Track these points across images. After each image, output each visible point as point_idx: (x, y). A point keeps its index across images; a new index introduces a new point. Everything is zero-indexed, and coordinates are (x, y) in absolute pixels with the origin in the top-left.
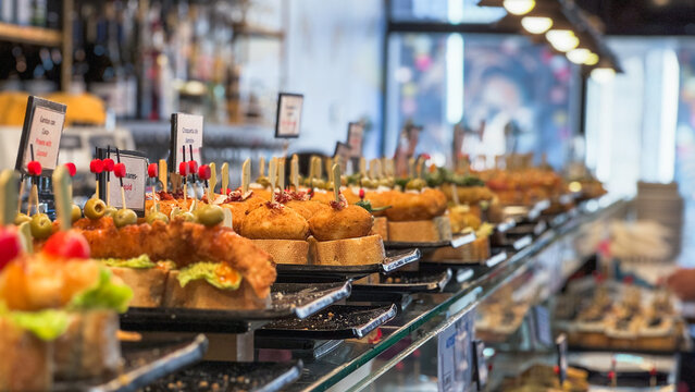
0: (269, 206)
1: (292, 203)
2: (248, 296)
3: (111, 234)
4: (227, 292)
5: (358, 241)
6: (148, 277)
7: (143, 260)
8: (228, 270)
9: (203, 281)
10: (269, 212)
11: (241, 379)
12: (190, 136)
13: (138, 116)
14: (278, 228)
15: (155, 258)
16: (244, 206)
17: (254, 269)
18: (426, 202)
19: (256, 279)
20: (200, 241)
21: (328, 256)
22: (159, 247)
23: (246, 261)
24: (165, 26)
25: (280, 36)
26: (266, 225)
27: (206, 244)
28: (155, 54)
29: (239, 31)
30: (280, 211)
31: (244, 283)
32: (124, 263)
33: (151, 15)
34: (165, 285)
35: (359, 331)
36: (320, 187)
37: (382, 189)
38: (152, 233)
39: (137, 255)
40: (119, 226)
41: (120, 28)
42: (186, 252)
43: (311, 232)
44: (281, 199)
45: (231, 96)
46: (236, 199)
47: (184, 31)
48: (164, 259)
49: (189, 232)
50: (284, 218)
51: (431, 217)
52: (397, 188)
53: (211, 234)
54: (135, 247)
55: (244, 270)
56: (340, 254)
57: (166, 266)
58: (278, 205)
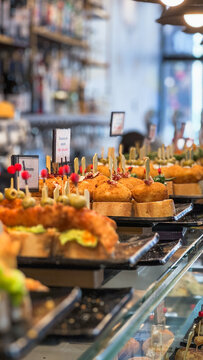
0: (109, 183)
1: (122, 180)
2: (101, 250)
3: (20, 212)
4: (89, 249)
5: (160, 203)
6: (42, 238)
7: (39, 228)
8: (89, 235)
9: (74, 242)
10: (109, 186)
11: (98, 301)
12: (63, 141)
13: (31, 112)
14: (114, 195)
15: (46, 227)
16: (95, 181)
17: (104, 235)
18: (194, 173)
19: (106, 241)
20: (72, 218)
21: (143, 212)
22: (49, 221)
23: (100, 230)
24: (45, 63)
25: (107, 66)
26: (108, 194)
27: (76, 220)
28: (40, 78)
29: (84, 63)
30: (116, 186)
31: (99, 244)
32: (29, 229)
33: (38, 57)
34: (52, 242)
35: (164, 260)
36: (135, 164)
37: (170, 165)
38: (45, 213)
39: (35, 225)
40: (26, 208)
41: (21, 65)
42: (65, 224)
43: (133, 197)
44: (116, 178)
45: (81, 99)
46: (90, 177)
47: (55, 64)
48: (51, 227)
49: (66, 213)
50: (118, 190)
51: (197, 181)
52: (177, 162)
53: (78, 213)
54: (35, 220)
55: (99, 236)
56: (150, 210)
57: (53, 231)
58: (114, 182)
